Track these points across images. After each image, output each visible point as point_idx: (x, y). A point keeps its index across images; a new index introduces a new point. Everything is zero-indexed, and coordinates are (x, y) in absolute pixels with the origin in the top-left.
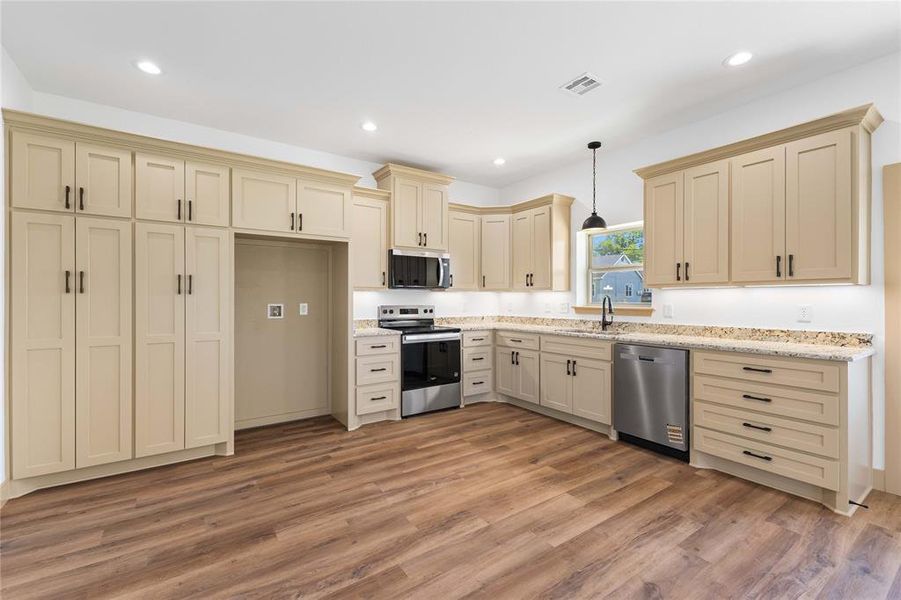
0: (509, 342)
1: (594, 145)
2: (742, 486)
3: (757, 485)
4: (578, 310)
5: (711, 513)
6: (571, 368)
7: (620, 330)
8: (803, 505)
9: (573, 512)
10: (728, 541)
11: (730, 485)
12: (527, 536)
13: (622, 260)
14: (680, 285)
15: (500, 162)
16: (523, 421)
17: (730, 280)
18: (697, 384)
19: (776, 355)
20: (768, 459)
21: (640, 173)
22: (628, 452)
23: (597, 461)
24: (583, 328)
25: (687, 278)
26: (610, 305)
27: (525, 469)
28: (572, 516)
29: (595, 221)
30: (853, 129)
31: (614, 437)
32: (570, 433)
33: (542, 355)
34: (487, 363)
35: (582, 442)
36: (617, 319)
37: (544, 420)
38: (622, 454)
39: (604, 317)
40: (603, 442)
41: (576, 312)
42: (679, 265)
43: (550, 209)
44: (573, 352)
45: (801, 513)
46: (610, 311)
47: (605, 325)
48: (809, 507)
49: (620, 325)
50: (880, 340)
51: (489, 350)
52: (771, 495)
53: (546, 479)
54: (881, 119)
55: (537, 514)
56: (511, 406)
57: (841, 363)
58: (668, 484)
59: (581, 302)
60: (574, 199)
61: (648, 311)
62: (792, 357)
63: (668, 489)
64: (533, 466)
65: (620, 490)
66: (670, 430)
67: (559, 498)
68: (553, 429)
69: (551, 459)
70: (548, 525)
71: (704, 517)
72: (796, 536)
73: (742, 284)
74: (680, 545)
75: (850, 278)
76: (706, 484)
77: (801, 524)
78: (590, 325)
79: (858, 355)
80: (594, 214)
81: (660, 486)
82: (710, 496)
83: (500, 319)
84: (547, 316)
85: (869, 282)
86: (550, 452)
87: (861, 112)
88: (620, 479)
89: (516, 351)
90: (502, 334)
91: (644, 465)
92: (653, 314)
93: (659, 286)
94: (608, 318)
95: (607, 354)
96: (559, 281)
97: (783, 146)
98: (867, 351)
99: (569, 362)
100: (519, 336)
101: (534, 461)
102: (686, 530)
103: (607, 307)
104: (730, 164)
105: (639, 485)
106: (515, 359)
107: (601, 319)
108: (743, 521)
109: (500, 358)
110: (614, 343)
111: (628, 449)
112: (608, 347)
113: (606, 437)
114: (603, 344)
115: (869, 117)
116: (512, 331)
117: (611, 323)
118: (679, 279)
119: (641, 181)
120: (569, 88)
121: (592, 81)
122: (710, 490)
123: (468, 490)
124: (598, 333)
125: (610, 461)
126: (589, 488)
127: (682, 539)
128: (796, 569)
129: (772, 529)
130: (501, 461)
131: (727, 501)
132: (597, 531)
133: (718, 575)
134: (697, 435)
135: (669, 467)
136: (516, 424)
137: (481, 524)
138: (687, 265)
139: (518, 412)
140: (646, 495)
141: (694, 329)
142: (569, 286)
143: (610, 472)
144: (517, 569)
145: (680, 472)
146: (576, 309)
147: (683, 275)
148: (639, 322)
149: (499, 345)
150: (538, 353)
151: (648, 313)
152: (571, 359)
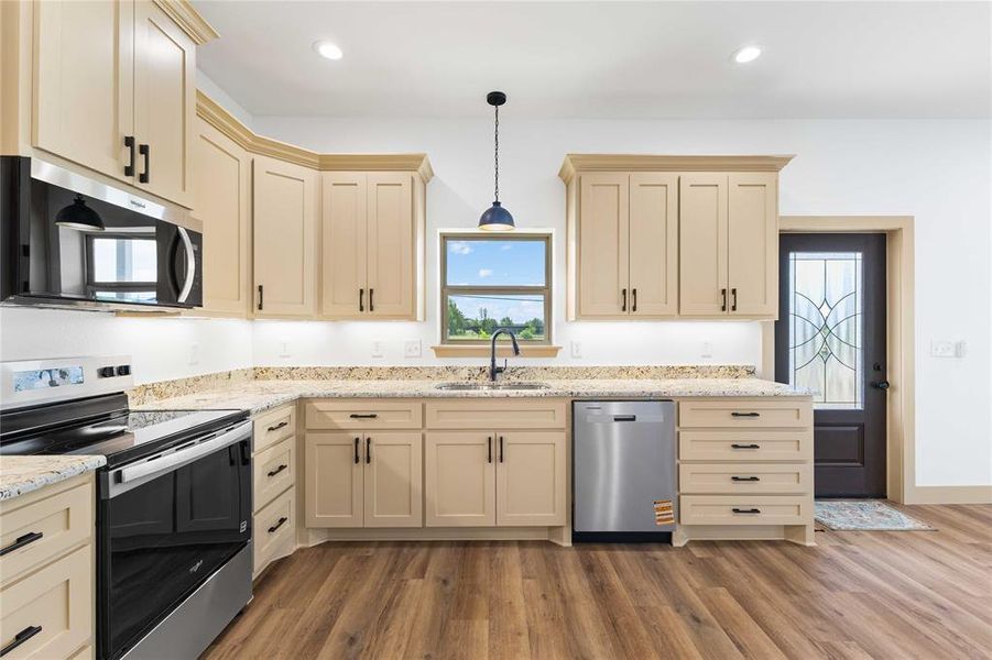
0: (344, 421)
1: (496, 99)
4: (437, 351)
6: (495, 450)
14: (626, 316)
17: (679, 313)
19: (762, 396)
20: (756, 511)
25: (634, 309)
29: (498, 215)
31: (566, 541)
33: (428, 435)
34: (287, 477)
39: (493, 361)
43: (412, 179)
51: (293, 445)
66: (659, 510)
78: (465, 373)
80: (497, 204)
89: (365, 436)
90: (320, 406)
92: (561, 354)
94: (500, 363)
95: (560, 418)
97: (725, 174)
99: (491, 440)
100: (368, 406)
104: (678, 179)
107: (487, 363)
112: (561, 409)
116: (354, 398)
141: (610, 369)
148: (539, 365)
149: (310, 431)
150: (420, 435)
151: (554, 352)
152: (492, 435)
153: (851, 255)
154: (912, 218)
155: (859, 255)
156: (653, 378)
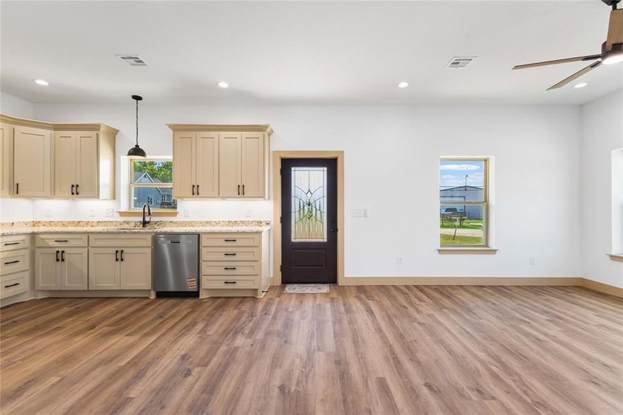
0: (52, 243)
1: (137, 98)
2: (224, 300)
3: (230, 297)
4: (122, 214)
5: (211, 315)
6: (119, 256)
7: (156, 226)
8: (246, 300)
9: (132, 344)
10: (218, 324)
11: (219, 301)
12: (99, 369)
13: (145, 176)
14: (195, 197)
15: (41, 83)
16: (71, 307)
17: (219, 195)
18: (204, 251)
19: (238, 233)
20: (234, 283)
21: (171, 126)
22: (164, 302)
23: (144, 312)
24: (126, 226)
25: (198, 194)
26: (149, 210)
27: (85, 335)
28: (132, 346)
29: (137, 151)
30: (264, 133)
31: (153, 296)
32: (118, 303)
33: (90, 249)
34: (24, 264)
35: (130, 305)
36: (154, 219)
37: (94, 300)
38: (161, 304)
39: (144, 218)
40: (146, 301)
41: (121, 216)
42: (194, 186)
43: (97, 135)
44: (120, 243)
45: (246, 302)
46: (149, 214)
47: (145, 223)
48: (249, 299)
49: (156, 223)
50: (272, 223)
51: (27, 253)
52: (235, 300)
53: (105, 335)
54: (273, 131)
55: (103, 356)
56: (56, 299)
57: (259, 233)
58: (189, 310)
59: (124, 208)
60: (118, 131)
61: (174, 213)
62: (244, 233)
63: (188, 313)
64: (92, 331)
65: (162, 322)
66: (189, 282)
67: (120, 341)
68: (102, 305)
69: (107, 322)
70: (115, 358)
71: (208, 318)
72: (244, 311)
73: (224, 198)
74: (197, 334)
75: (263, 197)
76: (208, 304)
77: (246, 307)
78: (133, 224)
79: (265, 229)
80: (137, 146)
81: (184, 313)
82: (211, 308)
83: (35, 224)
84: (91, 219)
85: (269, 199)
86: (104, 319)
87: (266, 127)
88: (160, 317)
89: (60, 250)
90: (42, 236)
91: (174, 306)
92: (178, 215)
93: (182, 198)
94: (147, 219)
95: (149, 242)
96: (105, 191)
97: (240, 133)
98: (268, 227)
99: (117, 252)
100: (63, 236)
101: (93, 327)
102: (199, 327)
103: (147, 211)
104: (219, 135)
105: (173, 316)
106: (60, 257)
107: (141, 219)
108: (225, 313)
109: (39, 258)
110: (153, 234)
111: (163, 301)
112: (149, 238)
113: (147, 298)
114: (144, 236)
115: (268, 129)
116: (57, 233)
117: (149, 222)
118: (193, 194)
119: (171, 132)
120: (124, 58)
121: (141, 62)
122: (210, 306)
123: (30, 366)
124: (140, 229)
125: (152, 310)
126: (141, 328)
127: (198, 331)
128: (244, 322)
129: (236, 312)
130: (59, 338)
131: (218, 308)
132: (151, 346)
133: (215, 338)
134: (204, 280)
135: (189, 302)
136: (65, 310)
137: (54, 379)
138: (198, 186)
139: (63, 302)
140: (178, 319)
141: (201, 223)
142: (114, 196)
143: (154, 315)
144: (96, 388)
145: (195, 303)
146: (120, 213)
147: (195, 191)
148: (169, 220)
149: (38, 247)
150: (87, 249)
151: (175, 214)
152: (118, 249)
153: (321, 169)
154: (343, 152)
155: (325, 169)
156: (222, 226)
